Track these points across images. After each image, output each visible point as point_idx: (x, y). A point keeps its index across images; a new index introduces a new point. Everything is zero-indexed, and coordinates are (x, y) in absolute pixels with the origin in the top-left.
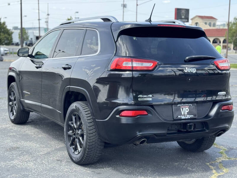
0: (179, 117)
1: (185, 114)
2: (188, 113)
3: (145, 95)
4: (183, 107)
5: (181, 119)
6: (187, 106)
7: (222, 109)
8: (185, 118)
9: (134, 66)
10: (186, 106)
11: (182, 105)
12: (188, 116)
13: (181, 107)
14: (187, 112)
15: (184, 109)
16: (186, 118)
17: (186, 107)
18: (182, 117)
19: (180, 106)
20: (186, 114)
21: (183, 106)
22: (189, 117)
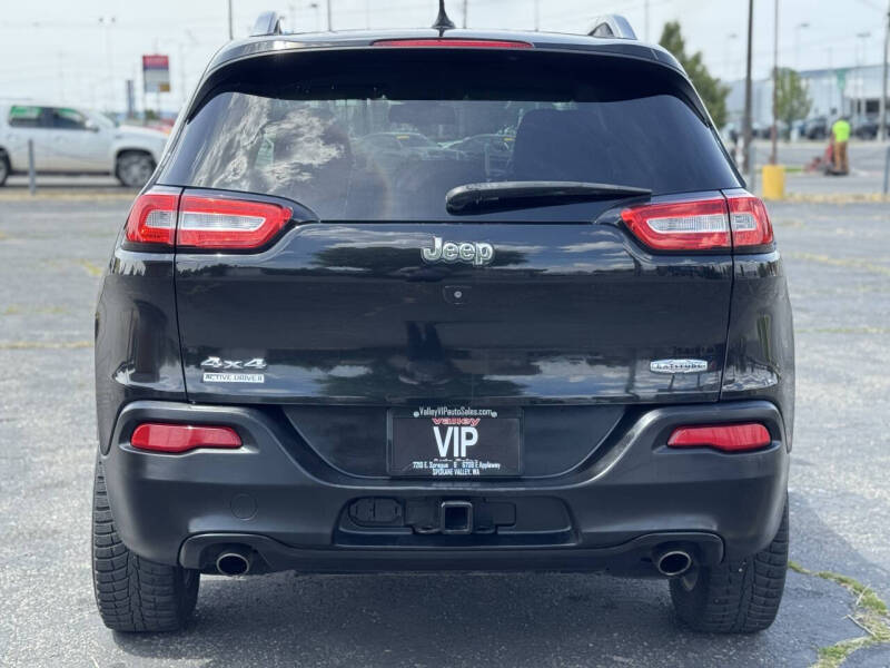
0: (419, 465)
1: (456, 454)
2: (473, 453)
3: (234, 360)
4: (446, 421)
5: (427, 477)
6: (469, 417)
7: (672, 442)
8: (449, 472)
9: (183, 228)
10: (462, 417)
11: (442, 410)
12: (471, 464)
13: (437, 421)
14: (468, 448)
15: (450, 429)
16: (458, 472)
17: (466, 421)
18: (432, 466)
19: (430, 417)
20: (464, 455)
21: (446, 416)
22: (474, 468)
